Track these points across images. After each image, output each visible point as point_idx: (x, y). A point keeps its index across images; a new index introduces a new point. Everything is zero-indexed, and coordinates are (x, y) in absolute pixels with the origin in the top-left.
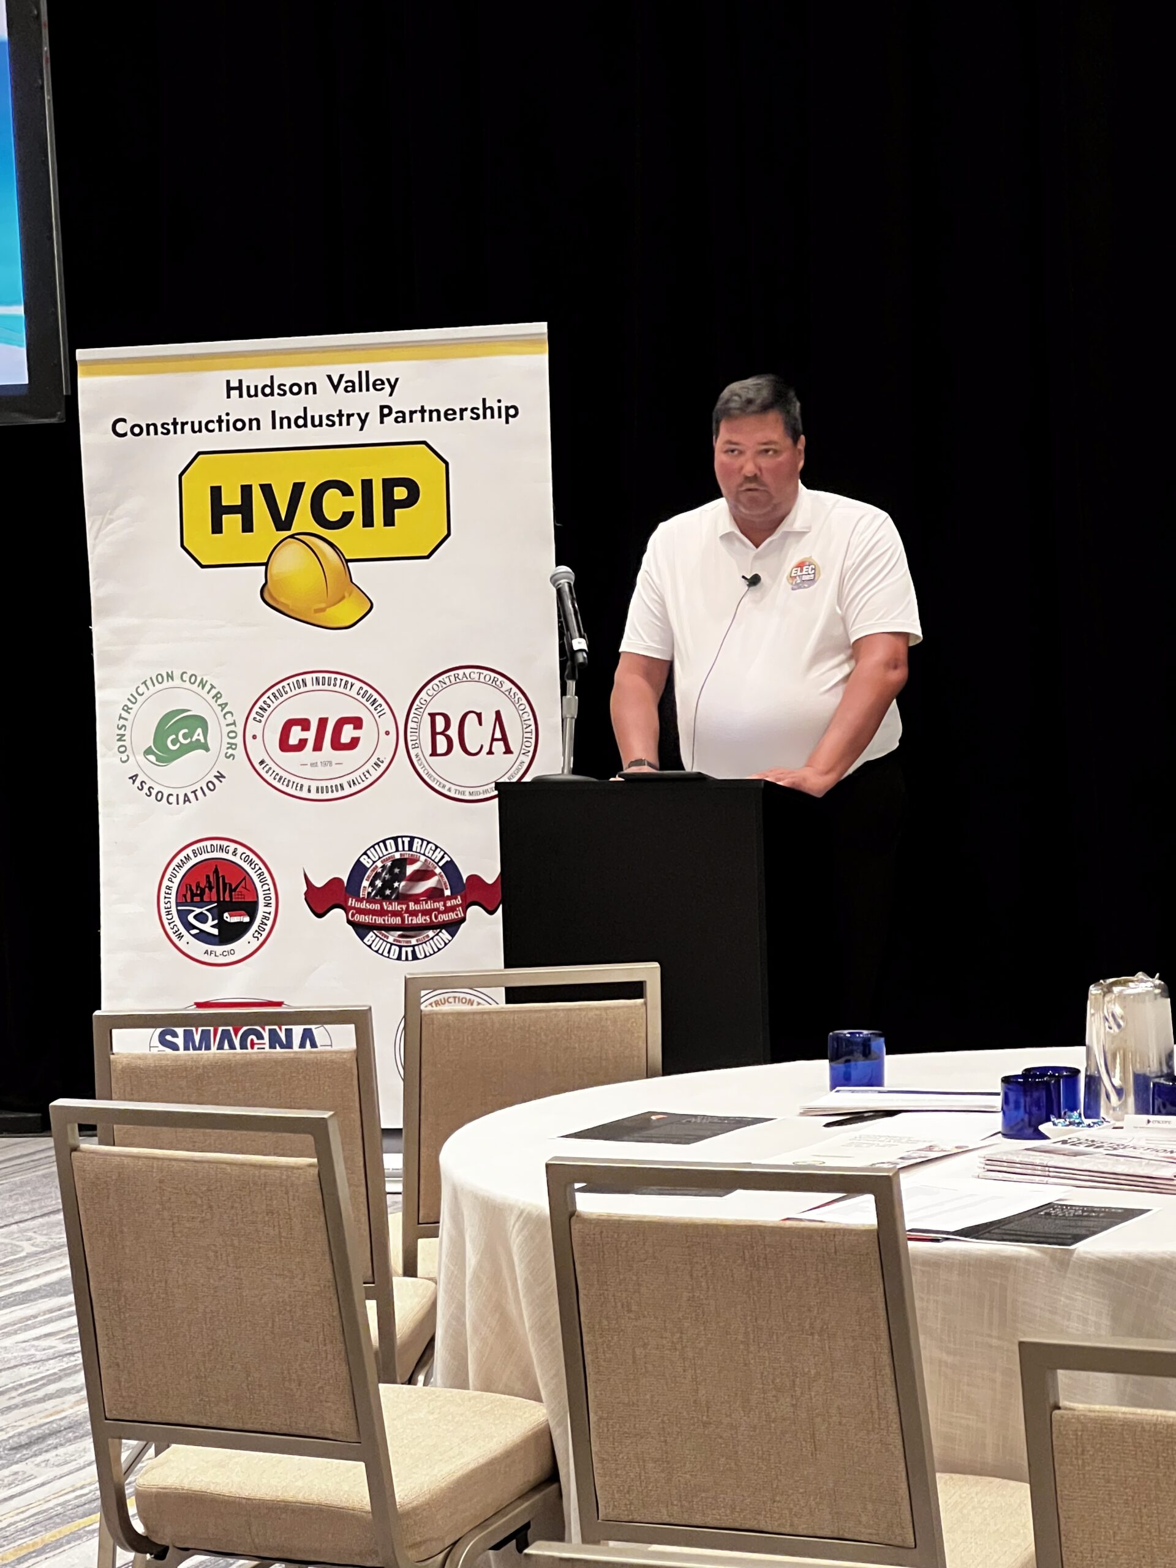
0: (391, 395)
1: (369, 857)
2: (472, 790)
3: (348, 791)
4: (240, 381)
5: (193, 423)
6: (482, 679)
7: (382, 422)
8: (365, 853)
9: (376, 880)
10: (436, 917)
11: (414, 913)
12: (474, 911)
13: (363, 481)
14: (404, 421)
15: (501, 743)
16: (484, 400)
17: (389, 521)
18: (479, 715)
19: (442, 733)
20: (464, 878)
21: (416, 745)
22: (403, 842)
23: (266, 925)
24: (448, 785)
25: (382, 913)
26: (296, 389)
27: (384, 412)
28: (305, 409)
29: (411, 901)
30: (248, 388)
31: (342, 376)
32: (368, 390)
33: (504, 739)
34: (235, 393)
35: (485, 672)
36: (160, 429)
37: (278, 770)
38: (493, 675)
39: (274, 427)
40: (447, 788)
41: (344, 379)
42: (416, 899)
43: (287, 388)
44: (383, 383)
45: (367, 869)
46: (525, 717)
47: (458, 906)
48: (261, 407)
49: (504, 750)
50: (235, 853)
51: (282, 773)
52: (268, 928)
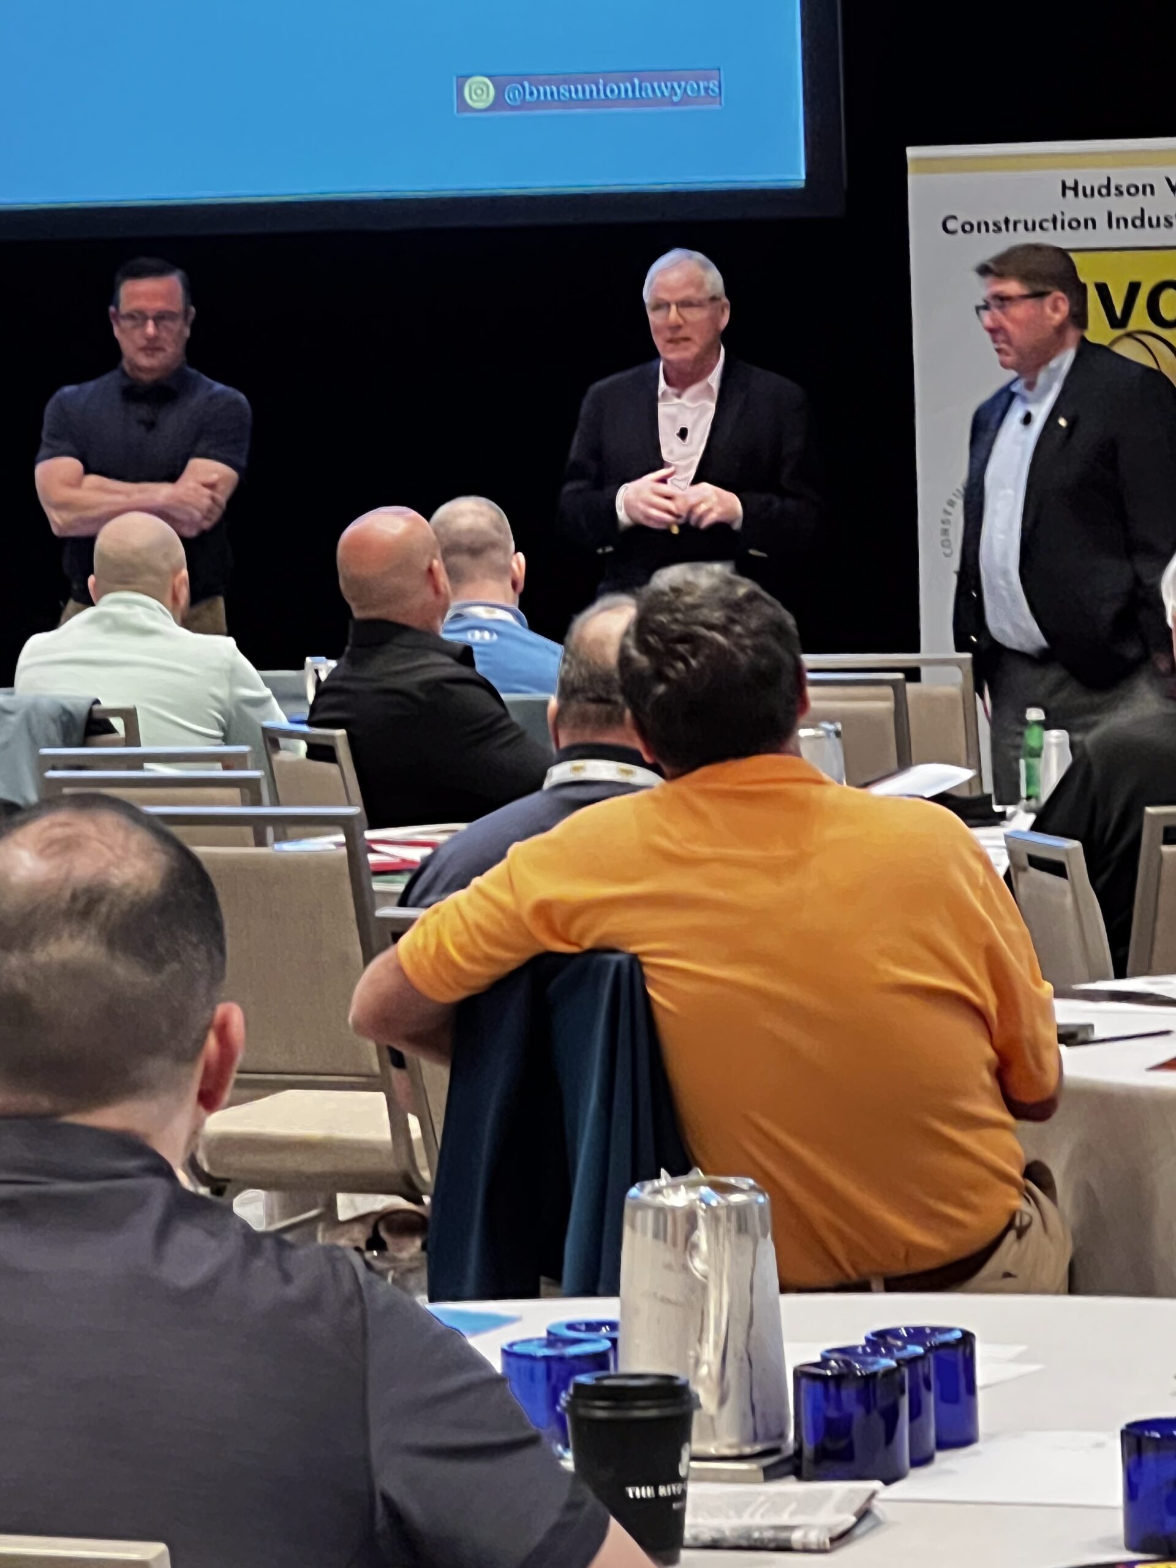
4: (1076, 183)
5: (1026, 223)
26: (1134, 190)
28: (1142, 211)
30: (1084, 189)
34: (1070, 193)
36: (991, 227)
39: (1110, 225)
43: (1124, 190)
48: (1096, 207)
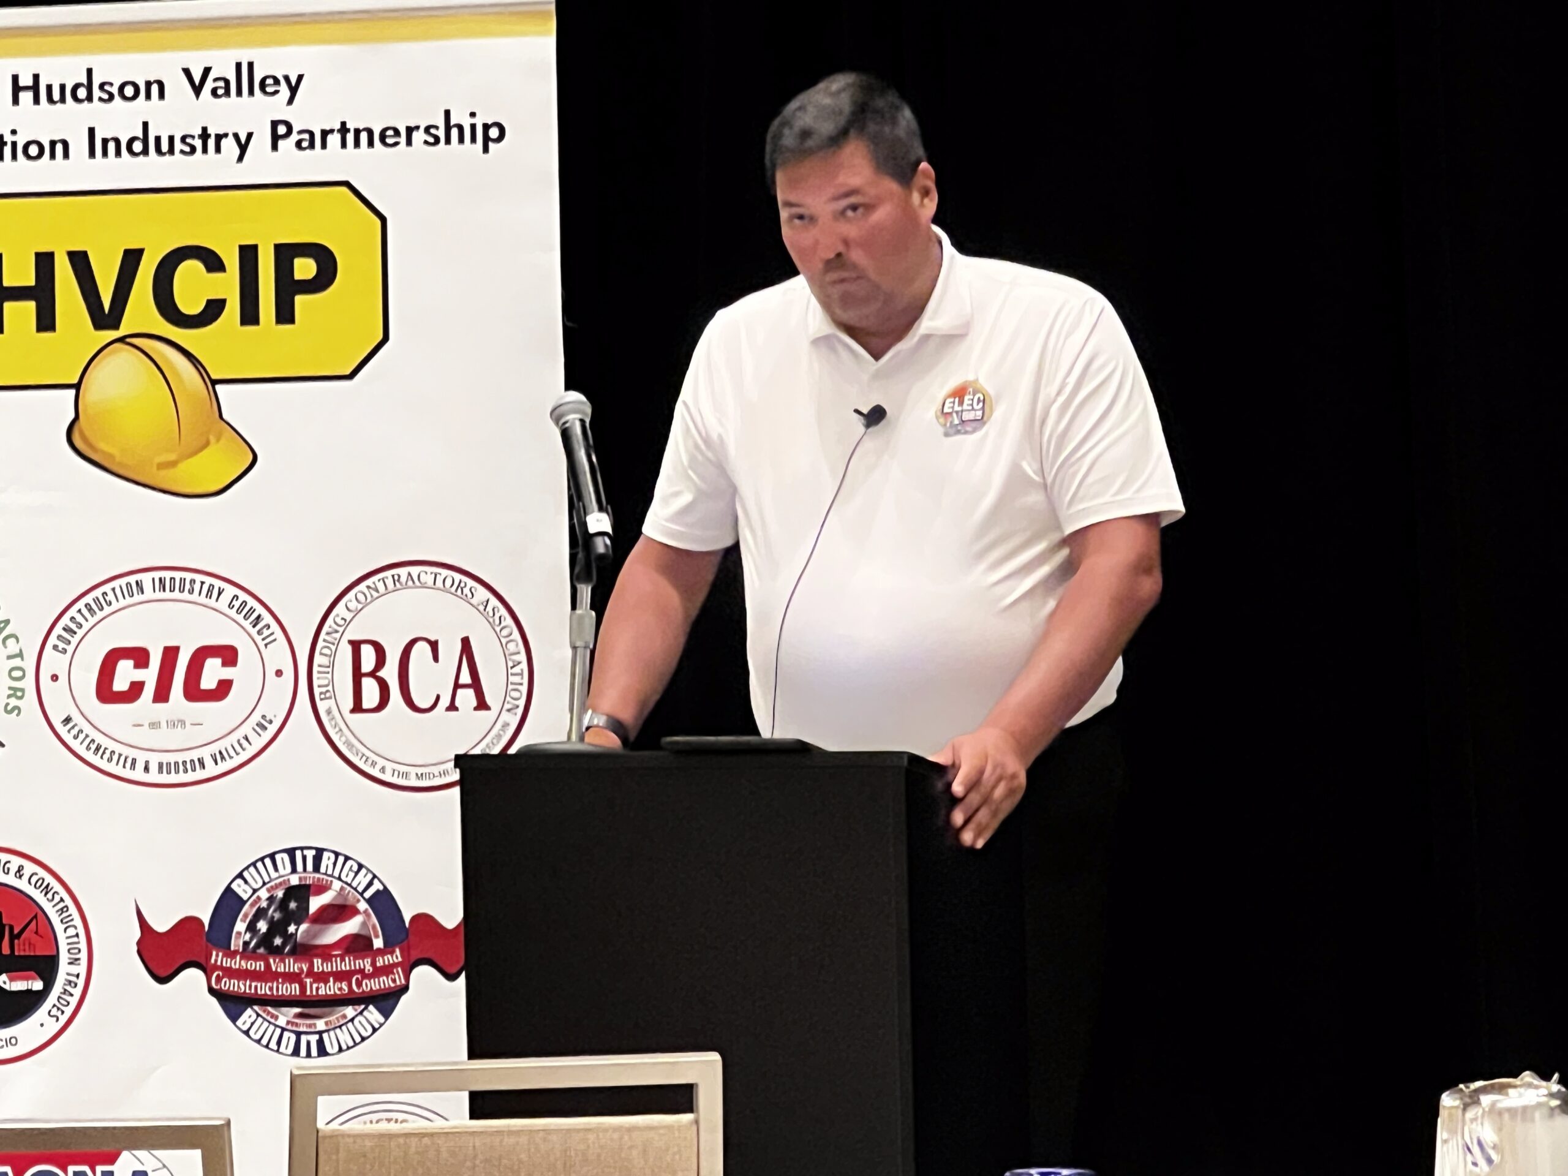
0: (290, 101)
1: (246, 882)
2: (420, 771)
3: (211, 770)
4: (36, 77)
6: (439, 583)
7: (275, 147)
8: (240, 876)
9: (258, 921)
10: (359, 984)
11: (322, 977)
12: (424, 974)
13: (242, 248)
14: (312, 146)
15: (470, 692)
16: (447, 113)
17: (285, 315)
18: (434, 645)
19: (372, 674)
20: (407, 920)
21: (328, 695)
22: (304, 858)
23: (72, 995)
24: (381, 762)
25: (268, 975)
26: (129, 91)
27: (279, 131)
28: (145, 125)
29: (317, 956)
30: (49, 88)
31: (207, 71)
32: (251, 92)
33: (476, 684)
34: (26, 97)
35: (445, 572)
37: (94, 734)
38: (458, 577)
39: (92, 154)
40: (378, 767)
41: (212, 76)
42: (325, 952)
43: (115, 90)
44: (277, 82)
45: (243, 903)
46: (512, 647)
47: (396, 965)
48: (71, 121)
49: (474, 703)
50: (19, 873)
51: (100, 739)
52: (74, 1001)
